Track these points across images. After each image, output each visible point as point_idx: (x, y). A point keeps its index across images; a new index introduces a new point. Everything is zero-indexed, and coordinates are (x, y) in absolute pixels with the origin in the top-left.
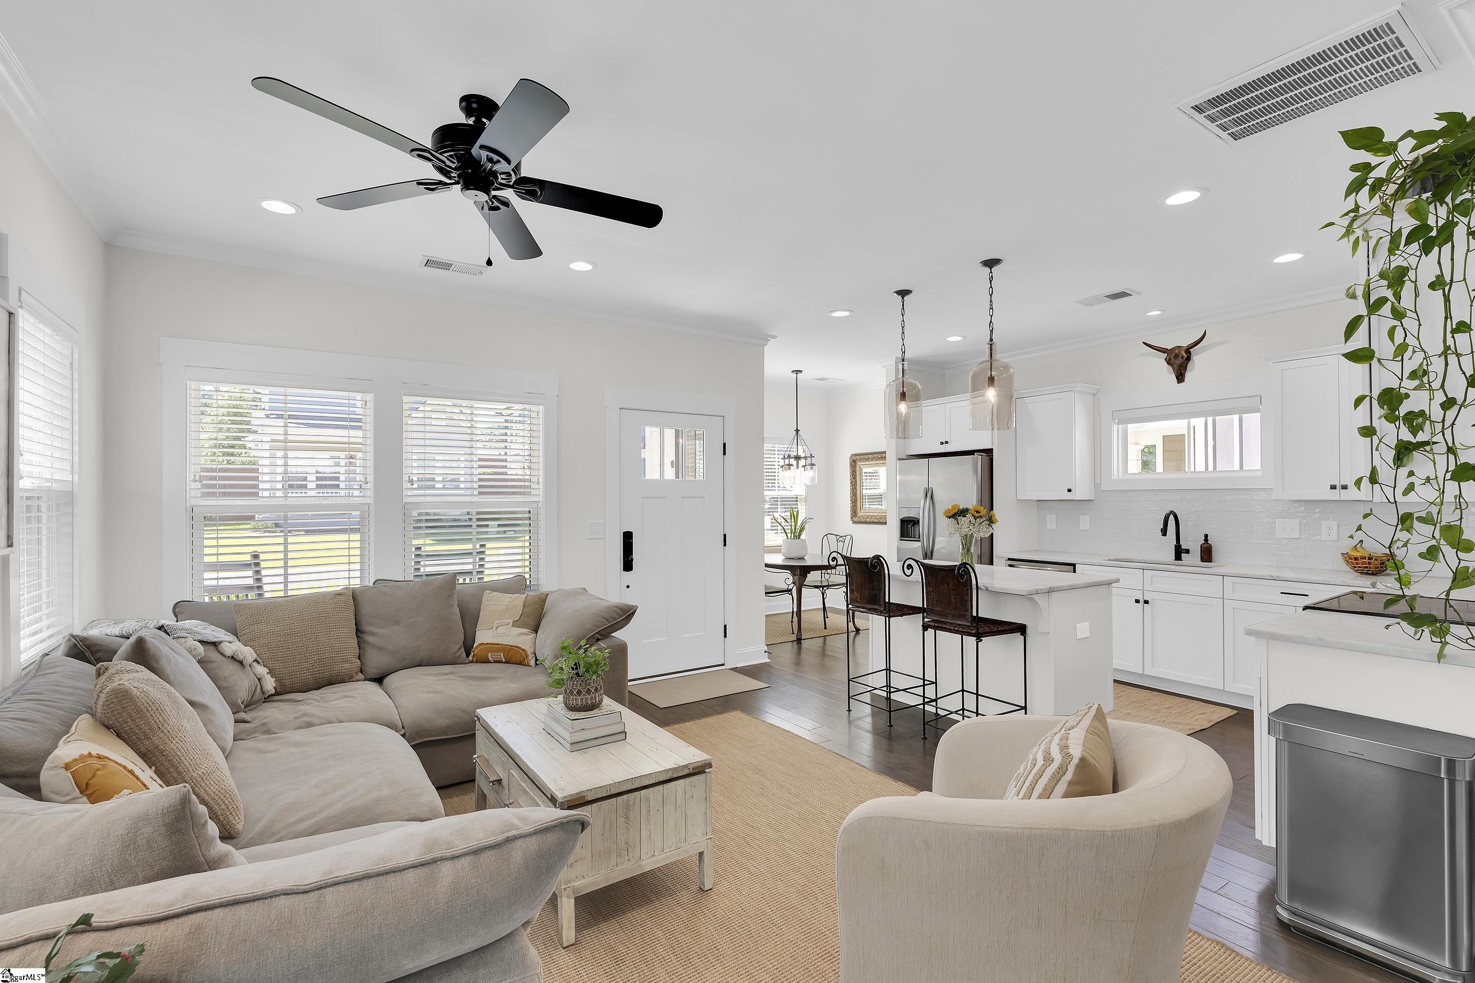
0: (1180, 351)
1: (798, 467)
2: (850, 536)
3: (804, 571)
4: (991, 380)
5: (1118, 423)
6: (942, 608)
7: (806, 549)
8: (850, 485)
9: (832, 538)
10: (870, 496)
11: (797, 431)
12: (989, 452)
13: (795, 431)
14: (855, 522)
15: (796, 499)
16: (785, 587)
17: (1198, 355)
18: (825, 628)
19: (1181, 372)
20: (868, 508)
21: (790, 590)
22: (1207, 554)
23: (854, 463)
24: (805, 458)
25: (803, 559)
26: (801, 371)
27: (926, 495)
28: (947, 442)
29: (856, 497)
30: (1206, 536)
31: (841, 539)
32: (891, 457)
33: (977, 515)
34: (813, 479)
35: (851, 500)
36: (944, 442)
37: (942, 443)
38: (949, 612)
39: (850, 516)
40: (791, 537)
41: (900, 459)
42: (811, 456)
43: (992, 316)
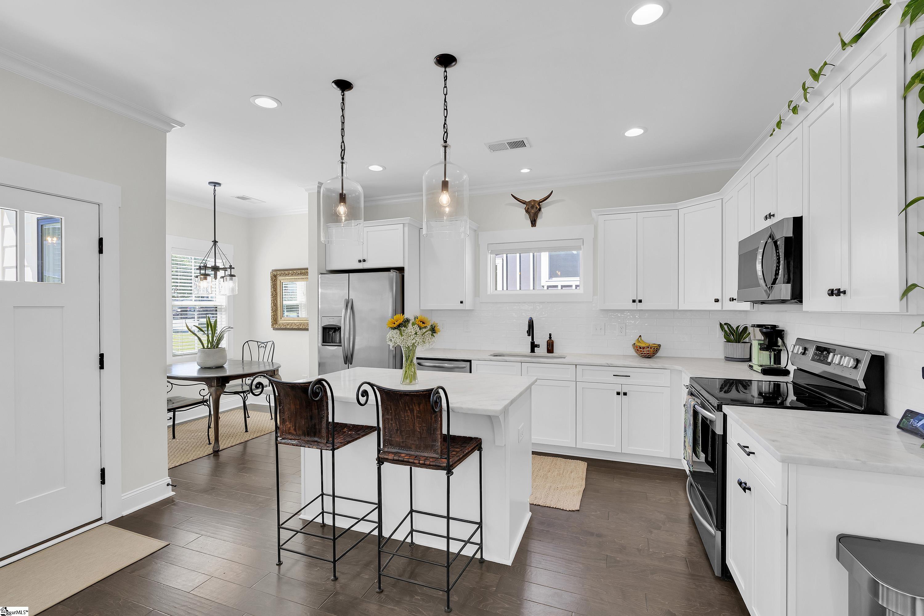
0: (536, 203)
1: (215, 277)
2: (271, 343)
3: (223, 381)
4: (445, 185)
5: (491, 253)
6: (403, 438)
7: (224, 357)
8: (270, 296)
9: (254, 345)
10: (288, 306)
11: (215, 242)
12: (401, 270)
13: (213, 241)
14: (275, 329)
15: (216, 309)
16: (199, 398)
17: (545, 207)
18: (246, 431)
19: (535, 219)
20: (289, 317)
21: (206, 401)
22: (550, 348)
23: (275, 277)
24: (225, 269)
25: (221, 367)
26: (219, 184)
27: (347, 306)
28: (364, 261)
29: (277, 307)
30: (550, 335)
31: (263, 345)
32: (313, 272)
33: (423, 325)
34: (233, 290)
35: (272, 310)
36: (362, 260)
37: (360, 261)
38: (413, 442)
39: (271, 324)
40: (208, 346)
41: (322, 274)
42: (231, 267)
43: (446, 117)
